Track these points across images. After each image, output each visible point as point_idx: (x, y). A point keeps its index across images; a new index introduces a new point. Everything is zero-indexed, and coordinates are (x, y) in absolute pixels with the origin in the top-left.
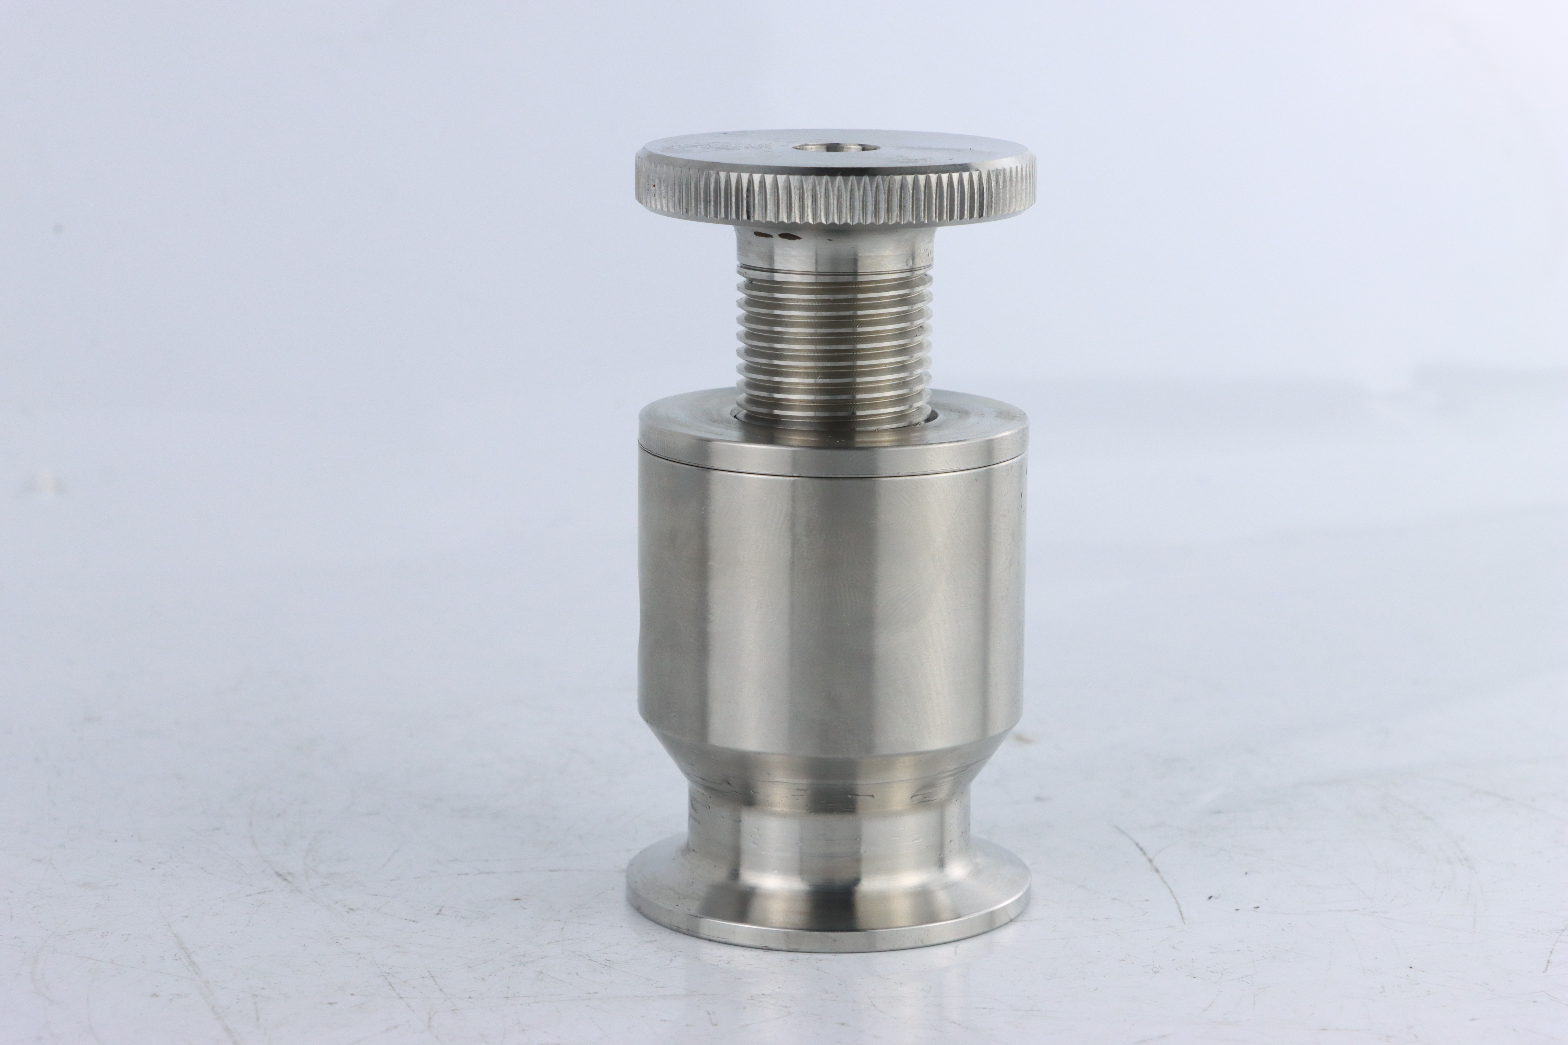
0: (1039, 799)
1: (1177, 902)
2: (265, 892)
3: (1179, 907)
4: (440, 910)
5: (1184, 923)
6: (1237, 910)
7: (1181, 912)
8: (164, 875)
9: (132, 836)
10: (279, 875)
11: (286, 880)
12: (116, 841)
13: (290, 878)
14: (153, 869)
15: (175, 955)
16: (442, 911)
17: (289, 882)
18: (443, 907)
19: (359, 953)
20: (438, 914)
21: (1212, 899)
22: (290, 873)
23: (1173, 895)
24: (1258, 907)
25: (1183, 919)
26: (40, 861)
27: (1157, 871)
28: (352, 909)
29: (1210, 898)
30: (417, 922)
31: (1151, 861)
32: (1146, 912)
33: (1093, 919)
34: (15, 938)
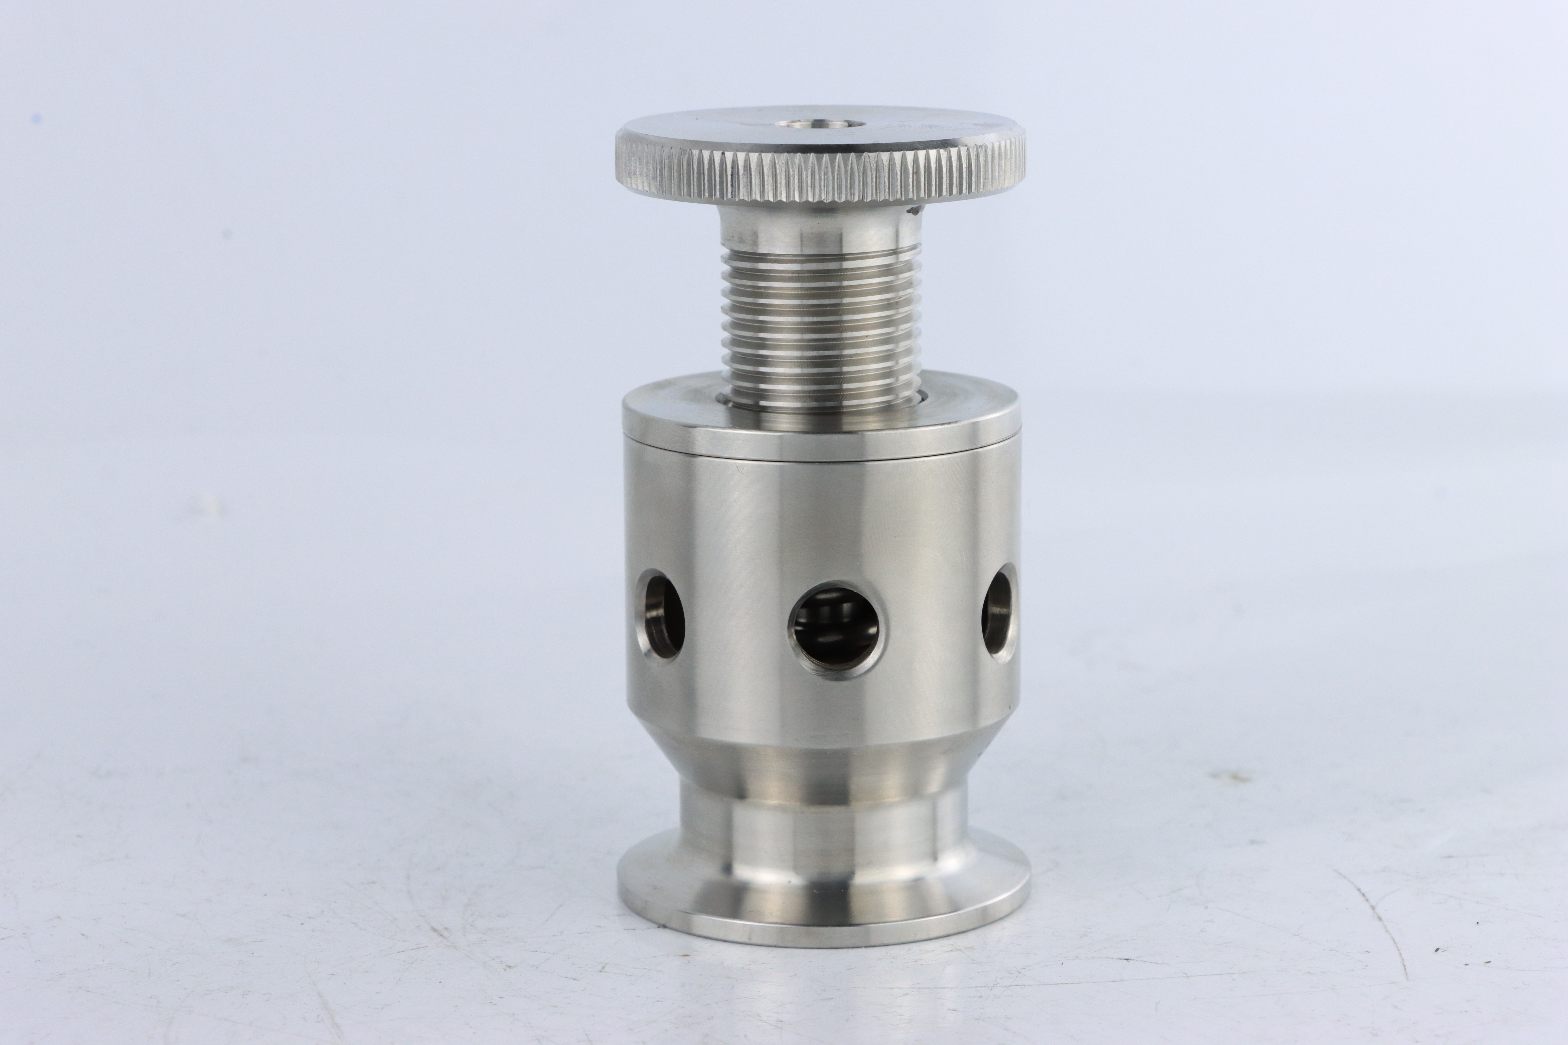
0: (1253, 842)
1: (1401, 955)
2: (419, 948)
3: (1403, 960)
4: (603, 968)
5: (1408, 978)
6: (1466, 965)
7: (1404, 966)
8: (313, 931)
9: (283, 890)
10: (435, 930)
11: (441, 935)
12: (265, 895)
13: (446, 934)
14: (302, 924)
15: (318, 1016)
16: (605, 969)
17: (445, 938)
18: (606, 964)
19: (513, 1015)
20: (600, 971)
21: (1439, 951)
22: (446, 929)
23: (1397, 947)
24: (1490, 962)
25: (1406, 974)
26: (184, 916)
27: (1380, 919)
28: (510, 967)
29: (1437, 950)
30: (578, 980)
31: (1373, 908)
32: (1366, 966)
33: (1308, 973)
34: (151, 997)
